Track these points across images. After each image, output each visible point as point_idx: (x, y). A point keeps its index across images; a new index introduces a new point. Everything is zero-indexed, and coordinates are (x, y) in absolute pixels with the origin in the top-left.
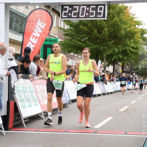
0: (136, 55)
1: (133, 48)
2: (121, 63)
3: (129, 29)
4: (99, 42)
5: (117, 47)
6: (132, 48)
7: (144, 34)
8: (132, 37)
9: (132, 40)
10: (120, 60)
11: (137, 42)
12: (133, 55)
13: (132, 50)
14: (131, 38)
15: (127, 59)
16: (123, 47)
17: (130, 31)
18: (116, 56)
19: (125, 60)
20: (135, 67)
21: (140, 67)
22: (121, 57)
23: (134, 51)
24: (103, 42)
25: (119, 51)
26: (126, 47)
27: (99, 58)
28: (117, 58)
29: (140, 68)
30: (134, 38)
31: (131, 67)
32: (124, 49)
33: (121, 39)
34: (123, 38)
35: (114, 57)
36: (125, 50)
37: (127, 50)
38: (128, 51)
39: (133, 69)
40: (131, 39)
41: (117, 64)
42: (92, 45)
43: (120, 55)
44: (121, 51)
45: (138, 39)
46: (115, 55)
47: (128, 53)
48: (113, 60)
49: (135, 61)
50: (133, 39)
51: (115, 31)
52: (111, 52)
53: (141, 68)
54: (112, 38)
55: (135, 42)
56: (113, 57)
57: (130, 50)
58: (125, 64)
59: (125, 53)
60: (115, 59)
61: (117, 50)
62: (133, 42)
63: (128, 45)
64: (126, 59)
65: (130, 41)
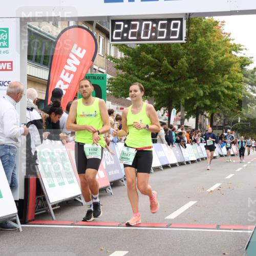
0: (233, 99)
1: (228, 88)
2: (208, 114)
3: (221, 58)
4: (173, 79)
5: (202, 87)
6: (226, 88)
7: (245, 65)
8: (227, 70)
9: (227, 76)
10: (207, 108)
11: (235, 79)
12: (227, 100)
13: (226, 91)
14: (225, 72)
15: (218, 107)
16: (212, 87)
17: (223, 60)
18: (200, 102)
19: (215, 109)
20: (232, 119)
21: (239, 118)
22: (208, 102)
23: (230, 93)
24: (179, 79)
25: (204, 93)
26: (216, 87)
27: (173, 105)
28: (202, 106)
29: (239, 121)
30: (229, 73)
31: (225, 119)
32: (213, 89)
33: (208, 75)
34: (212, 72)
35: (197, 104)
36: (215, 91)
37: (218, 91)
38: (220, 93)
39: (228, 122)
40: (224, 75)
41: (202, 114)
42: (161, 84)
43: (206, 99)
44: (209, 93)
45: (237, 73)
46: (199, 100)
47: (219, 96)
48: (195, 108)
49: (232, 110)
50: (227, 74)
51: (198, 61)
52: (192, 95)
53: (241, 120)
54: (194, 72)
55: (231, 78)
56: (195, 104)
57: (223, 92)
58: (215, 115)
59: (214, 96)
60: (198, 107)
61: (201, 93)
62: (228, 78)
63: (220, 83)
64: (216, 106)
65: (223, 76)
